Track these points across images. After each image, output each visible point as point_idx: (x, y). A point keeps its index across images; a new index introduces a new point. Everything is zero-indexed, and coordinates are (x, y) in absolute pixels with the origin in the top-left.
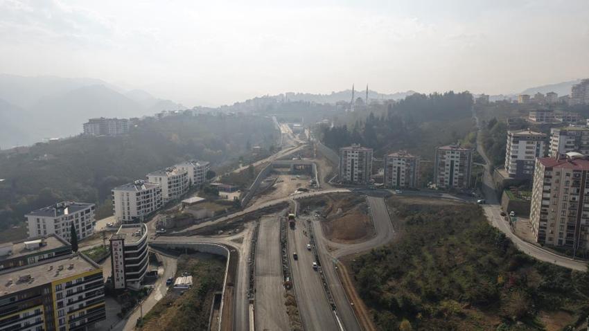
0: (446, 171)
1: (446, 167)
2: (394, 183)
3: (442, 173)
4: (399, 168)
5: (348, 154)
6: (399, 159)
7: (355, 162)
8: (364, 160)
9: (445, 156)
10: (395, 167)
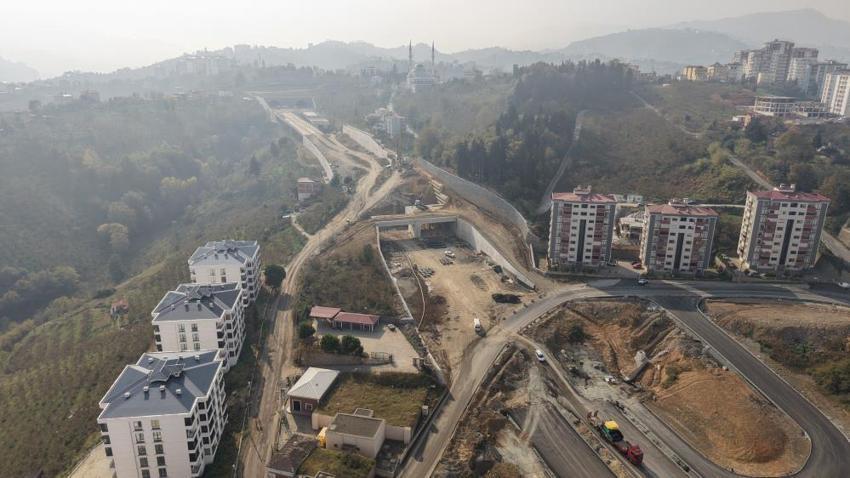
0: (776, 240)
1: (777, 232)
2: (669, 263)
3: (767, 243)
4: (681, 236)
5: (574, 210)
6: (683, 220)
7: (588, 225)
8: (606, 221)
9: (776, 212)
10: (673, 234)
